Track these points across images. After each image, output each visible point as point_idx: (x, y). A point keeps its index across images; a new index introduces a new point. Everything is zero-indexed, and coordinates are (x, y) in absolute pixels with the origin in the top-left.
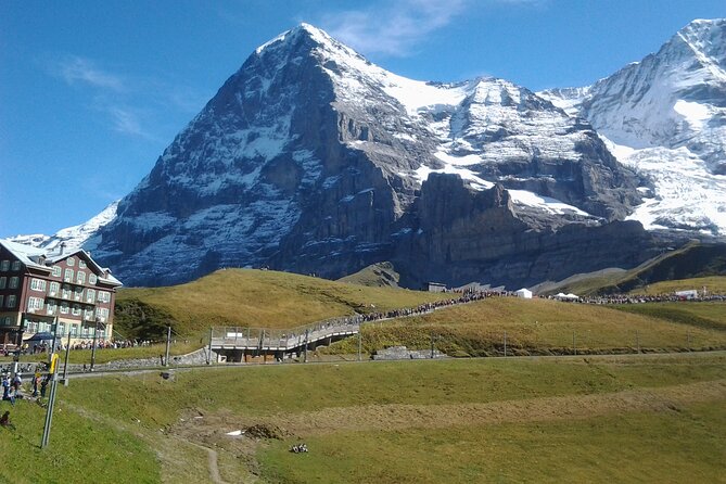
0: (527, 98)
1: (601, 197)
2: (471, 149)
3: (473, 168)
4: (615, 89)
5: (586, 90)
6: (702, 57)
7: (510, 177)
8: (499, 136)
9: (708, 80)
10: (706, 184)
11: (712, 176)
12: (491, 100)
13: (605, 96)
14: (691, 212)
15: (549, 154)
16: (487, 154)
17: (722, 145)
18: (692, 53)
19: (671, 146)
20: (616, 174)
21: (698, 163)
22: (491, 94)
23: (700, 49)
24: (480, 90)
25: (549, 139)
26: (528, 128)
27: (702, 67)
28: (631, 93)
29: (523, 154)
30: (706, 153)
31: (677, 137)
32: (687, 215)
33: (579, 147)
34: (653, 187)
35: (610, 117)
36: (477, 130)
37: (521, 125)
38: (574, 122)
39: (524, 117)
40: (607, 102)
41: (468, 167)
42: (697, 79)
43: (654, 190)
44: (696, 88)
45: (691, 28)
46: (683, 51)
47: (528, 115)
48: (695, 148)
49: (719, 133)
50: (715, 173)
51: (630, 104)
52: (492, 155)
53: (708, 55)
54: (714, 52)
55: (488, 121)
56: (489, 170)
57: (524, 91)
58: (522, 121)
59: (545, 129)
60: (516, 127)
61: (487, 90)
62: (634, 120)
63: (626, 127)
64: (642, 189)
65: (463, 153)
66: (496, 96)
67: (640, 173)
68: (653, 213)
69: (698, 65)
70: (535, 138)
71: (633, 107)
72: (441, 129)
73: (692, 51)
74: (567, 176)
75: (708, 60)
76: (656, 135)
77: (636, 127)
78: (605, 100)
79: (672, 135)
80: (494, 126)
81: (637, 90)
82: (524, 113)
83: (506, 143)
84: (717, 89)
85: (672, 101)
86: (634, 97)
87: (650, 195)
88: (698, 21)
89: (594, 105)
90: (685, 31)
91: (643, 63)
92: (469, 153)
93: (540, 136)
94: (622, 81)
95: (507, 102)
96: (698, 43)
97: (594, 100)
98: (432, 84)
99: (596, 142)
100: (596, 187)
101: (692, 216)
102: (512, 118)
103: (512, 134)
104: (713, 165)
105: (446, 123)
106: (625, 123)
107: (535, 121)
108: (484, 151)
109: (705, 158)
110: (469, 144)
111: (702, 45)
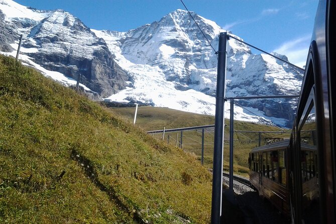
0: (77, 23)
1: (100, 81)
2: (35, 45)
3: (31, 55)
4: (137, 36)
5: (123, 33)
6: (178, 27)
7: (52, 63)
8: (53, 40)
9: (177, 37)
10: (159, 84)
11: (165, 81)
12: (57, 21)
13: (131, 38)
14: (145, 95)
15: (78, 54)
16: (43, 49)
17: (174, 67)
18: (174, 24)
19: (152, 65)
20: (113, 71)
21: (161, 74)
22: (59, 18)
23: (178, 23)
24: (54, 16)
25: (82, 46)
26: (72, 39)
27: (176, 31)
28: (143, 39)
29: (64, 52)
30: (166, 70)
31: (156, 61)
32: (142, 97)
33: (96, 53)
34: (133, 82)
35: (132, 49)
36: (42, 35)
37: (69, 37)
38: (97, 40)
39: (72, 33)
40: (132, 41)
41: (28, 54)
42: (173, 36)
43: (133, 83)
44: (172, 40)
45: (176, 12)
46: (170, 22)
47: (75, 33)
48: (162, 67)
49: (174, 61)
50: (168, 80)
51: (142, 44)
52: (46, 50)
53: (181, 26)
54: (183, 25)
55: (51, 31)
56: (40, 58)
57: (77, 20)
58: (70, 35)
59: (82, 41)
60: (66, 37)
61: (59, 16)
62: (142, 52)
63: (138, 55)
64: (128, 83)
65: (29, 46)
66: (61, 20)
67: (129, 74)
68: (127, 94)
69: (175, 30)
70: (74, 45)
71: (143, 46)
72: (23, 32)
73: (174, 23)
74: (84, 67)
75: (180, 28)
76: (149, 60)
77: (142, 55)
78: (131, 40)
79: (154, 60)
80: (52, 35)
81: (146, 38)
82: (73, 31)
83: (56, 45)
84: (180, 43)
85: (160, 45)
86: (144, 41)
87: (131, 86)
88: (180, 10)
89: (125, 42)
90: (172, 14)
91: (151, 26)
92: (33, 46)
93: (77, 44)
94: (140, 32)
95: (66, 23)
96: (177, 20)
97: (126, 39)
98: (30, 8)
99: (106, 52)
100: (98, 76)
101: (145, 98)
102: (65, 33)
103: (61, 40)
104: (168, 76)
105: (28, 29)
106: (138, 53)
107: (78, 36)
108: (41, 47)
109: (165, 73)
110: (35, 42)
111: (179, 21)
